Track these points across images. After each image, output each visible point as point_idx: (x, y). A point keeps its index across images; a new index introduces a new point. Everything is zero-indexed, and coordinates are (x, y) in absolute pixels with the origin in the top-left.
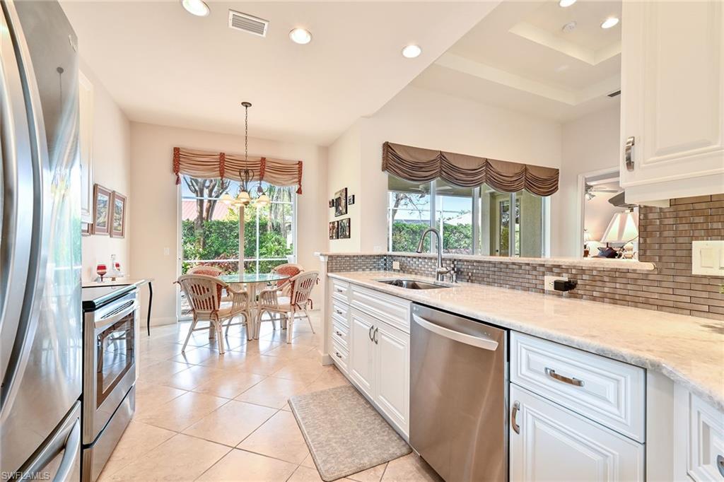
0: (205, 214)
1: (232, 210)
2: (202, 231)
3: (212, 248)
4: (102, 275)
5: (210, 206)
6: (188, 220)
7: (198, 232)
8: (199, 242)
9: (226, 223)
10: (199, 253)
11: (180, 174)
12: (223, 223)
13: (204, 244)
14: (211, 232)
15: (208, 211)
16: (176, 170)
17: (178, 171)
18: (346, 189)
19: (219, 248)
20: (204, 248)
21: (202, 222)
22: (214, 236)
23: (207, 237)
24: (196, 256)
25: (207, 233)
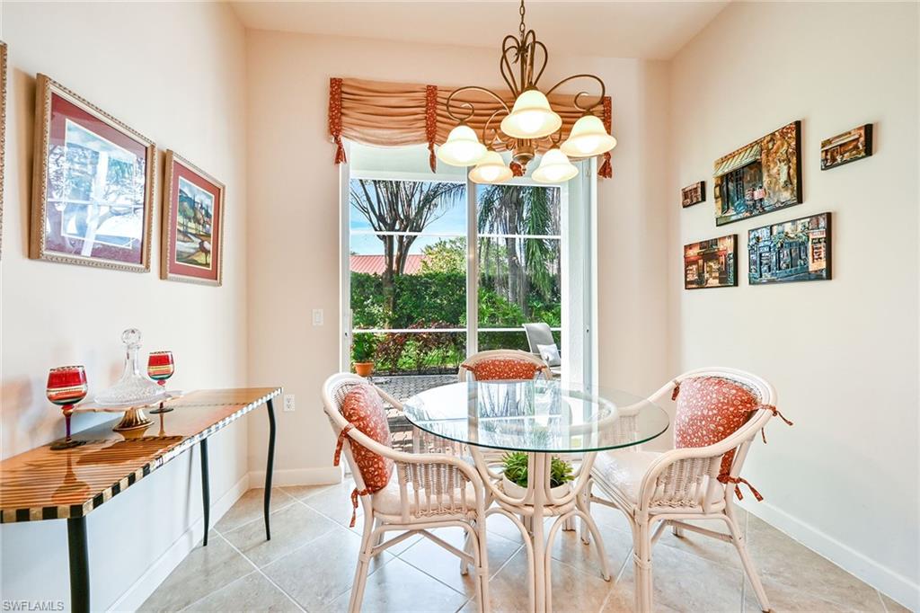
0: (395, 267)
1: (425, 263)
2: (391, 289)
3: (404, 311)
4: (67, 405)
5: (401, 254)
6: (375, 274)
7: (387, 289)
8: (388, 303)
9: (420, 277)
10: (389, 318)
11: (344, 140)
12: (416, 277)
13: (394, 307)
14: (402, 290)
15: (398, 262)
16: (335, 128)
17: (339, 131)
18: (798, 124)
19: (412, 312)
20: (394, 311)
21: (392, 277)
22: (406, 295)
23: (398, 296)
24: (385, 322)
25: (398, 290)
